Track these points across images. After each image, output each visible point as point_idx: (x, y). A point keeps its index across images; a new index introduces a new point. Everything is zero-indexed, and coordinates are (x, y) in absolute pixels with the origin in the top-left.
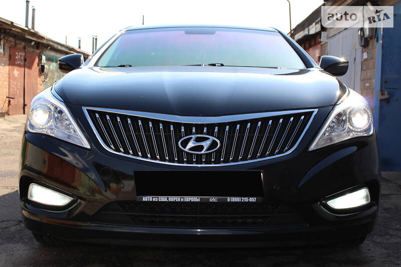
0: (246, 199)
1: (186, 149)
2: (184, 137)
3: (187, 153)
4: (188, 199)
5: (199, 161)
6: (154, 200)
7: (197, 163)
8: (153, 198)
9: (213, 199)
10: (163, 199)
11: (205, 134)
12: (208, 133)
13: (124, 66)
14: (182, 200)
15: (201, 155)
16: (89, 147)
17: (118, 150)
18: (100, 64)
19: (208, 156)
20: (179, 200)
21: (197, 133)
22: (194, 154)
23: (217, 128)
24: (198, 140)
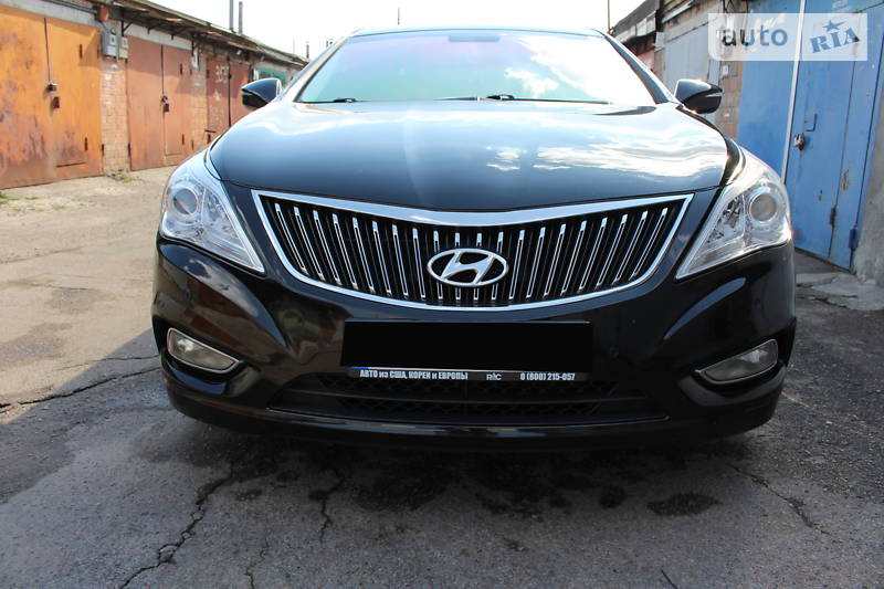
0: (556, 376)
1: (443, 278)
2: (438, 252)
3: (445, 285)
4: (445, 374)
5: (467, 301)
6: (381, 375)
7: (463, 303)
8: (378, 371)
9: (493, 376)
10: (398, 373)
11: (478, 247)
12: (484, 246)
13: (343, 101)
14: (434, 376)
15: (471, 289)
16: (262, 270)
17: (314, 276)
18: (304, 97)
19: (484, 291)
20: (428, 376)
21: (463, 245)
22: (458, 287)
23: (501, 234)
24: (465, 259)
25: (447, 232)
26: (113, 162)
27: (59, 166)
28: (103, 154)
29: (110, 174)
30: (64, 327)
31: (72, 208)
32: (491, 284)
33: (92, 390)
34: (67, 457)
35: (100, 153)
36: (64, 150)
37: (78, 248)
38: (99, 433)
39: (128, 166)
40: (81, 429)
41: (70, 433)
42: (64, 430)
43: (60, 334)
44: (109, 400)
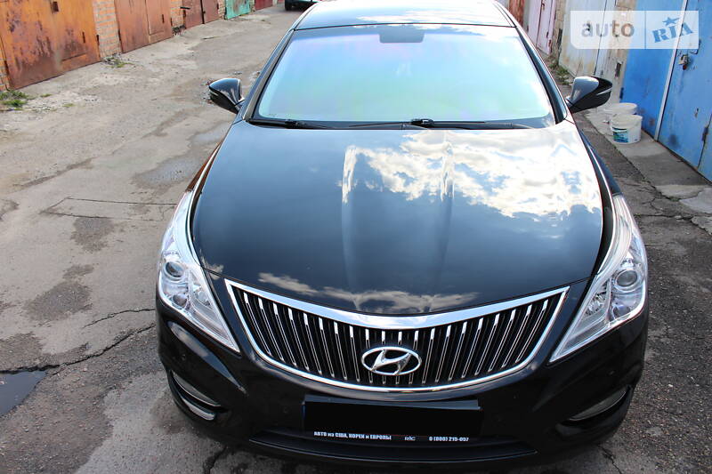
0: (455, 439)
1: (373, 369)
2: (369, 349)
3: (374, 374)
5: (391, 384)
7: (388, 386)
15: (394, 377)
17: (277, 359)
19: (404, 378)
21: (388, 344)
23: (417, 335)
24: (389, 355)
25: (375, 333)
26: (107, 48)
27: (64, 60)
28: (98, 44)
29: (105, 59)
30: (88, 270)
31: (79, 103)
32: (408, 374)
33: (116, 349)
34: (107, 428)
35: (96, 43)
36: (67, 45)
37: (88, 161)
38: (127, 400)
39: (119, 49)
40: (112, 394)
41: (106, 399)
42: (101, 397)
43: (86, 280)
44: (130, 361)
